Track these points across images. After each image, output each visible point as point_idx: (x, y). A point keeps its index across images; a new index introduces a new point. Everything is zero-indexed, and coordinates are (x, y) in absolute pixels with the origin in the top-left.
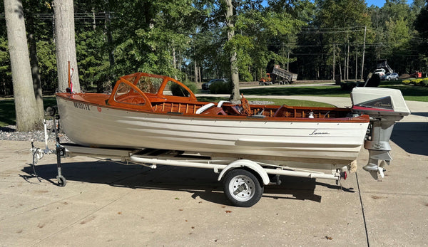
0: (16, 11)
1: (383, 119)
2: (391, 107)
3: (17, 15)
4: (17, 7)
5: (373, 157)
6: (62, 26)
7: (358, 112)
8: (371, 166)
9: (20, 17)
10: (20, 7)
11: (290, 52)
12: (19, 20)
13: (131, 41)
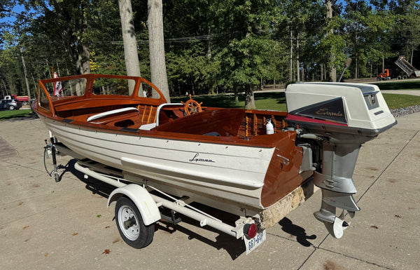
0: (129, 32)
1: (332, 139)
2: (343, 117)
3: (129, 35)
4: (129, 29)
5: (328, 201)
6: (153, 41)
7: (294, 124)
8: (326, 214)
9: (132, 36)
10: (132, 28)
12: (131, 39)
13: (226, 50)
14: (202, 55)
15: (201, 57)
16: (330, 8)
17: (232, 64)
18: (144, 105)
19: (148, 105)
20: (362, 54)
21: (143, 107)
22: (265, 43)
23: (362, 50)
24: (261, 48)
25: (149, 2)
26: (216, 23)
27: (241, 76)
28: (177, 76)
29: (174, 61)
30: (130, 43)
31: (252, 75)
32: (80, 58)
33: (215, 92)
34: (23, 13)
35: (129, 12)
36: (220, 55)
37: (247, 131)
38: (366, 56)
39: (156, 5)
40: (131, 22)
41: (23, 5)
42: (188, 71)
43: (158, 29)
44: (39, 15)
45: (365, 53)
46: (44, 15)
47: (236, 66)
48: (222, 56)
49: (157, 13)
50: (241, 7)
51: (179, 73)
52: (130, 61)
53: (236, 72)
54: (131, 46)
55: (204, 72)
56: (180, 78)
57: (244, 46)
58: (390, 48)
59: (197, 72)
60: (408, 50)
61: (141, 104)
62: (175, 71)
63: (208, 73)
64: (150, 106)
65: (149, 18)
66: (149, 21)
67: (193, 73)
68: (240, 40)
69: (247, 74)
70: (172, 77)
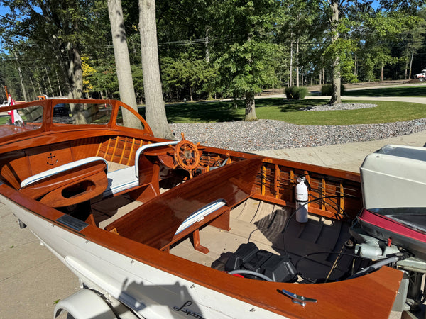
0: (119, 36)
3: (119, 39)
4: (119, 33)
6: (145, 46)
9: (122, 41)
10: (122, 32)
11: (414, 52)
12: (121, 43)
13: (226, 55)
14: (200, 59)
15: (199, 61)
16: (336, 9)
17: (234, 70)
18: (125, 137)
19: (129, 137)
20: (369, 59)
21: (123, 139)
22: (269, 47)
23: (369, 55)
24: (263, 52)
25: (140, 2)
26: (215, 26)
27: (242, 83)
28: (175, 81)
29: (172, 65)
30: (121, 48)
31: (253, 83)
32: (72, 65)
33: (214, 97)
34: (7, 15)
35: (119, 14)
36: (219, 60)
37: (264, 187)
38: (373, 61)
39: (148, 5)
40: (121, 26)
41: (8, 7)
42: (185, 76)
43: (150, 33)
44: (24, 17)
45: (372, 58)
46: (29, 17)
47: (237, 73)
48: (222, 62)
49: (149, 15)
50: (243, 8)
51: (177, 78)
52: (121, 68)
53: (238, 80)
54: (122, 53)
55: (201, 77)
56: (177, 83)
57: (245, 51)
58: (390, 52)
59: (195, 77)
60: (408, 53)
61: (119, 136)
62: (172, 75)
63: (206, 77)
64: (132, 138)
65: (141, 20)
66: (140, 24)
67: (190, 78)
68: (241, 44)
69: (248, 82)
70: (169, 82)
